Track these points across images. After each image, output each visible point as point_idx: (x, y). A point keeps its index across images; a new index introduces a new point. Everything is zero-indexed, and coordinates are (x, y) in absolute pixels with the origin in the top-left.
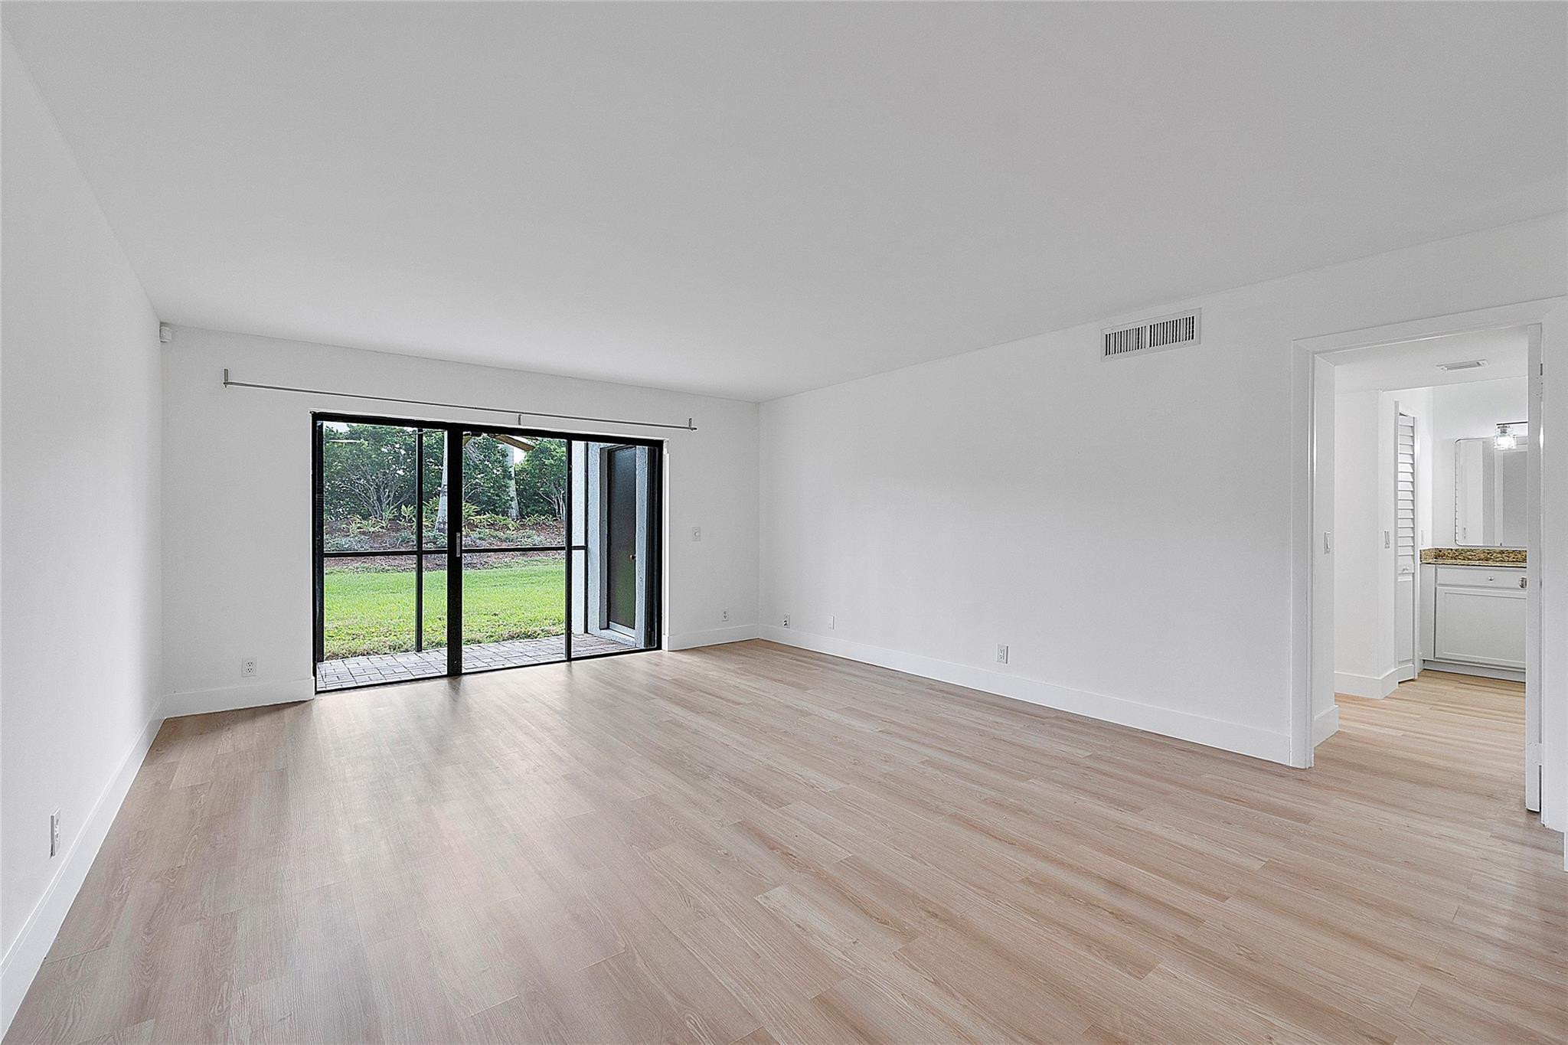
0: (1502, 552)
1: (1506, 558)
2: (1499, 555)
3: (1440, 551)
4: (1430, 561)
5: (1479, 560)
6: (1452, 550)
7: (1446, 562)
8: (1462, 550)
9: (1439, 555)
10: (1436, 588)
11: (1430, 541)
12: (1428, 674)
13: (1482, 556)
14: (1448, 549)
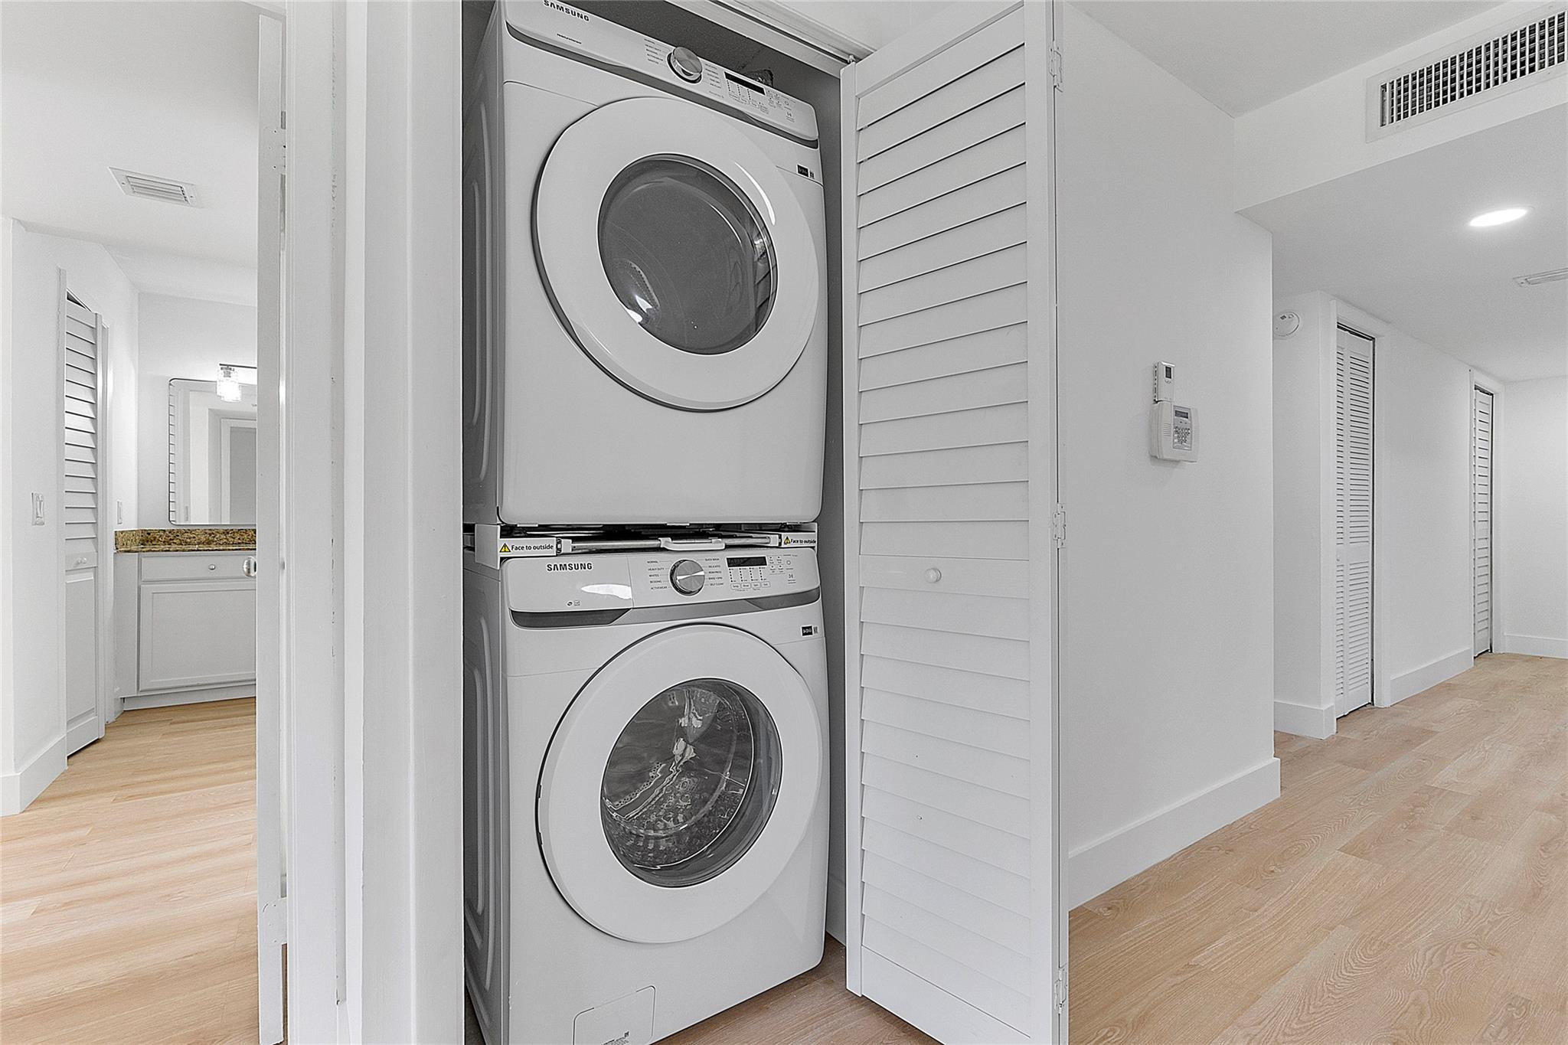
0: (226, 532)
1: (230, 539)
2: (223, 536)
3: (149, 534)
4: (134, 548)
5: (199, 544)
6: (164, 531)
7: (158, 548)
8: (178, 531)
9: (148, 540)
10: (139, 588)
11: (135, 523)
12: (128, 714)
13: (203, 538)
14: (159, 531)
